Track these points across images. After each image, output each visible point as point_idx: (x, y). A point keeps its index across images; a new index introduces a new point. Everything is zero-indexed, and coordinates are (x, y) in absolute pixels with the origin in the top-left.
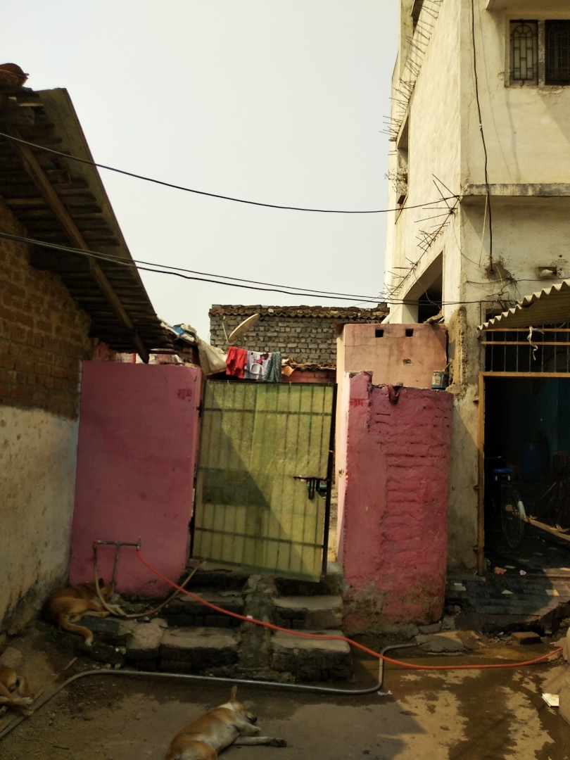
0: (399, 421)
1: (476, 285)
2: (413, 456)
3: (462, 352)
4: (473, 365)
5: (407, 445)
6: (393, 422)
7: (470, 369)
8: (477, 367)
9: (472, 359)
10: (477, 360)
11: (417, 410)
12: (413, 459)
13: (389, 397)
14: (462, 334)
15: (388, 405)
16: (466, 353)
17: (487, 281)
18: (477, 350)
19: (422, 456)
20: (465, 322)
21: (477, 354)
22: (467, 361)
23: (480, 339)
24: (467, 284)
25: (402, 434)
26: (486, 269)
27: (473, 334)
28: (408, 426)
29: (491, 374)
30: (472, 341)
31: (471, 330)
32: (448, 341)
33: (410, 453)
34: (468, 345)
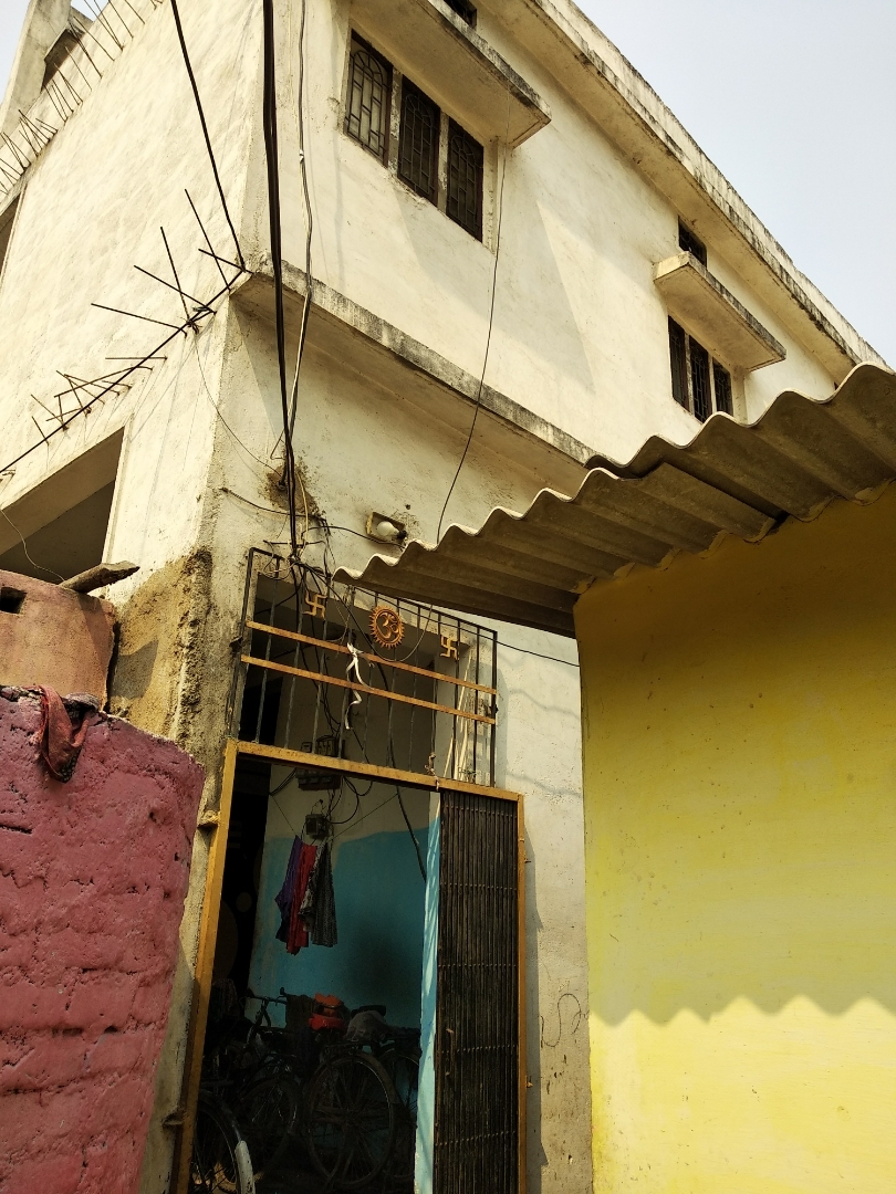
0: (59, 865)
1: (244, 505)
2: (79, 1031)
3: (183, 675)
4: (212, 715)
5: (70, 977)
6: (36, 867)
7: (202, 728)
8: (220, 725)
9: (211, 701)
10: (222, 703)
11: (129, 820)
12: (78, 1045)
13: (43, 746)
14: (194, 623)
15: (30, 780)
16: (198, 678)
17: (268, 504)
18: (228, 676)
19: (112, 1029)
20: (206, 592)
21: (225, 688)
22: (197, 702)
23: (236, 647)
24: (223, 495)
25: (59, 924)
26: (270, 477)
27: (224, 628)
28: (90, 889)
29: (253, 748)
30: (217, 650)
31: (217, 618)
32: (116, 651)
33: (72, 1018)
34: (204, 659)
